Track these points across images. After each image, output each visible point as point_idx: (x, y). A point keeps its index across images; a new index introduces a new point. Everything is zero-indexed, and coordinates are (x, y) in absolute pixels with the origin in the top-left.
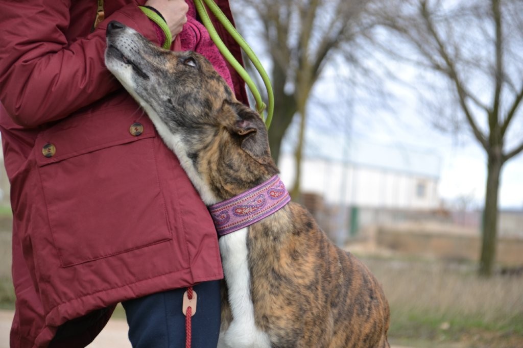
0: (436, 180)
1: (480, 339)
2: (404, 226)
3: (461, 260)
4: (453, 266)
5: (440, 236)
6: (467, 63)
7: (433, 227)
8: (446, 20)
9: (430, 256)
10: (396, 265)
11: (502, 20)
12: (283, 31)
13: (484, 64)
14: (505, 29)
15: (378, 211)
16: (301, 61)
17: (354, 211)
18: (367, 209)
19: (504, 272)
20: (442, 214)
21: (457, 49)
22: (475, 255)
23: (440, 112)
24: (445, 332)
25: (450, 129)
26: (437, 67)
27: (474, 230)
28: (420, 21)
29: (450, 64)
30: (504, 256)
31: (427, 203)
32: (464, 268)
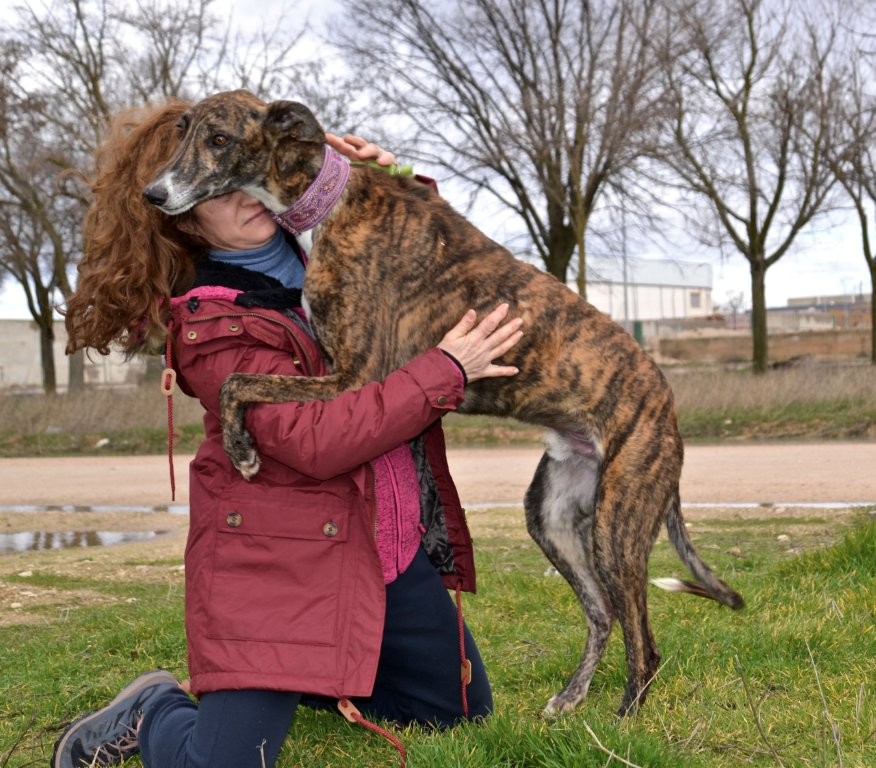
0: (709, 289)
1: (761, 430)
2: (683, 335)
3: (738, 360)
4: (731, 366)
5: (716, 339)
6: (724, 181)
7: (709, 332)
8: (700, 144)
9: (710, 359)
10: (681, 371)
11: (751, 141)
12: (555, 170)
13: (739, 181)
14: (753, 149)
15: (658, 323)
16: (574, 195)
17: (637, 326)
18: (648, 322)
19: (776, 366)
20: (716, 320)
21: (713, 171)
22: (749, 354)
23: (706, 229)
24: (728, 427)
25: (716, 243)
26: (697, 188)
27: (746, 332)
28: (677, 148)
29: (709, 185)
30: (775, 352)
31: (702, 312)
32: (741, 367)
